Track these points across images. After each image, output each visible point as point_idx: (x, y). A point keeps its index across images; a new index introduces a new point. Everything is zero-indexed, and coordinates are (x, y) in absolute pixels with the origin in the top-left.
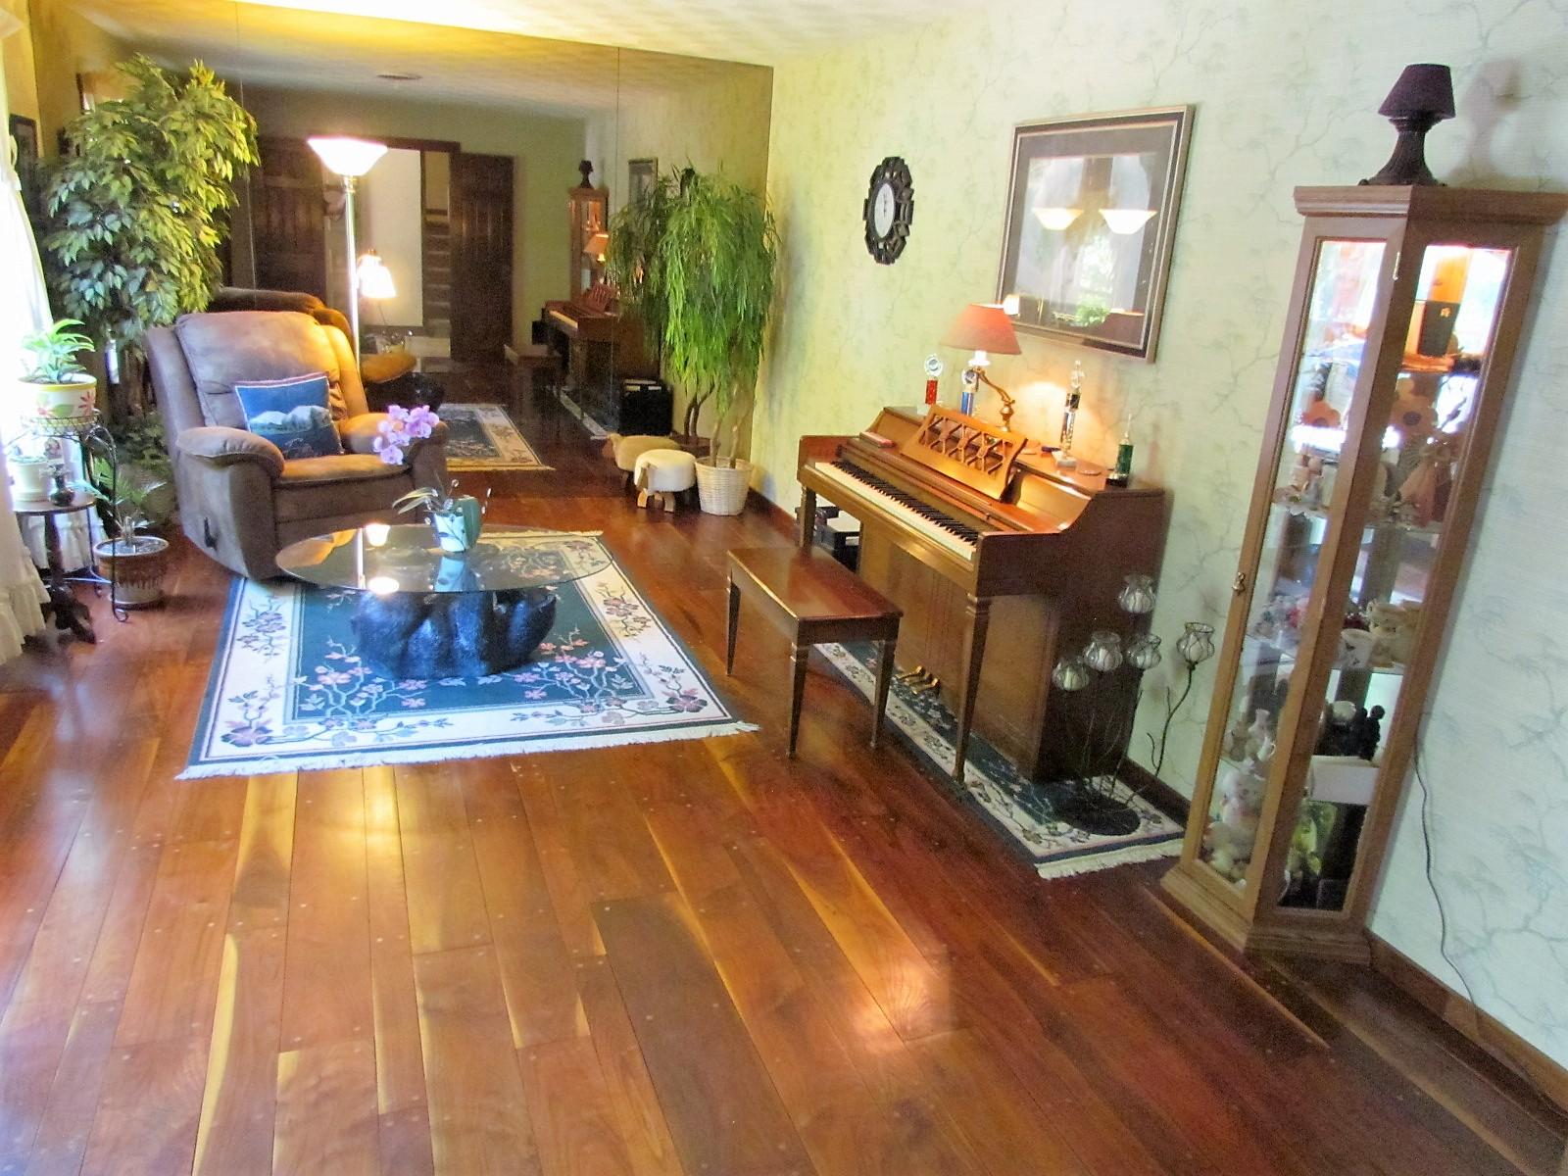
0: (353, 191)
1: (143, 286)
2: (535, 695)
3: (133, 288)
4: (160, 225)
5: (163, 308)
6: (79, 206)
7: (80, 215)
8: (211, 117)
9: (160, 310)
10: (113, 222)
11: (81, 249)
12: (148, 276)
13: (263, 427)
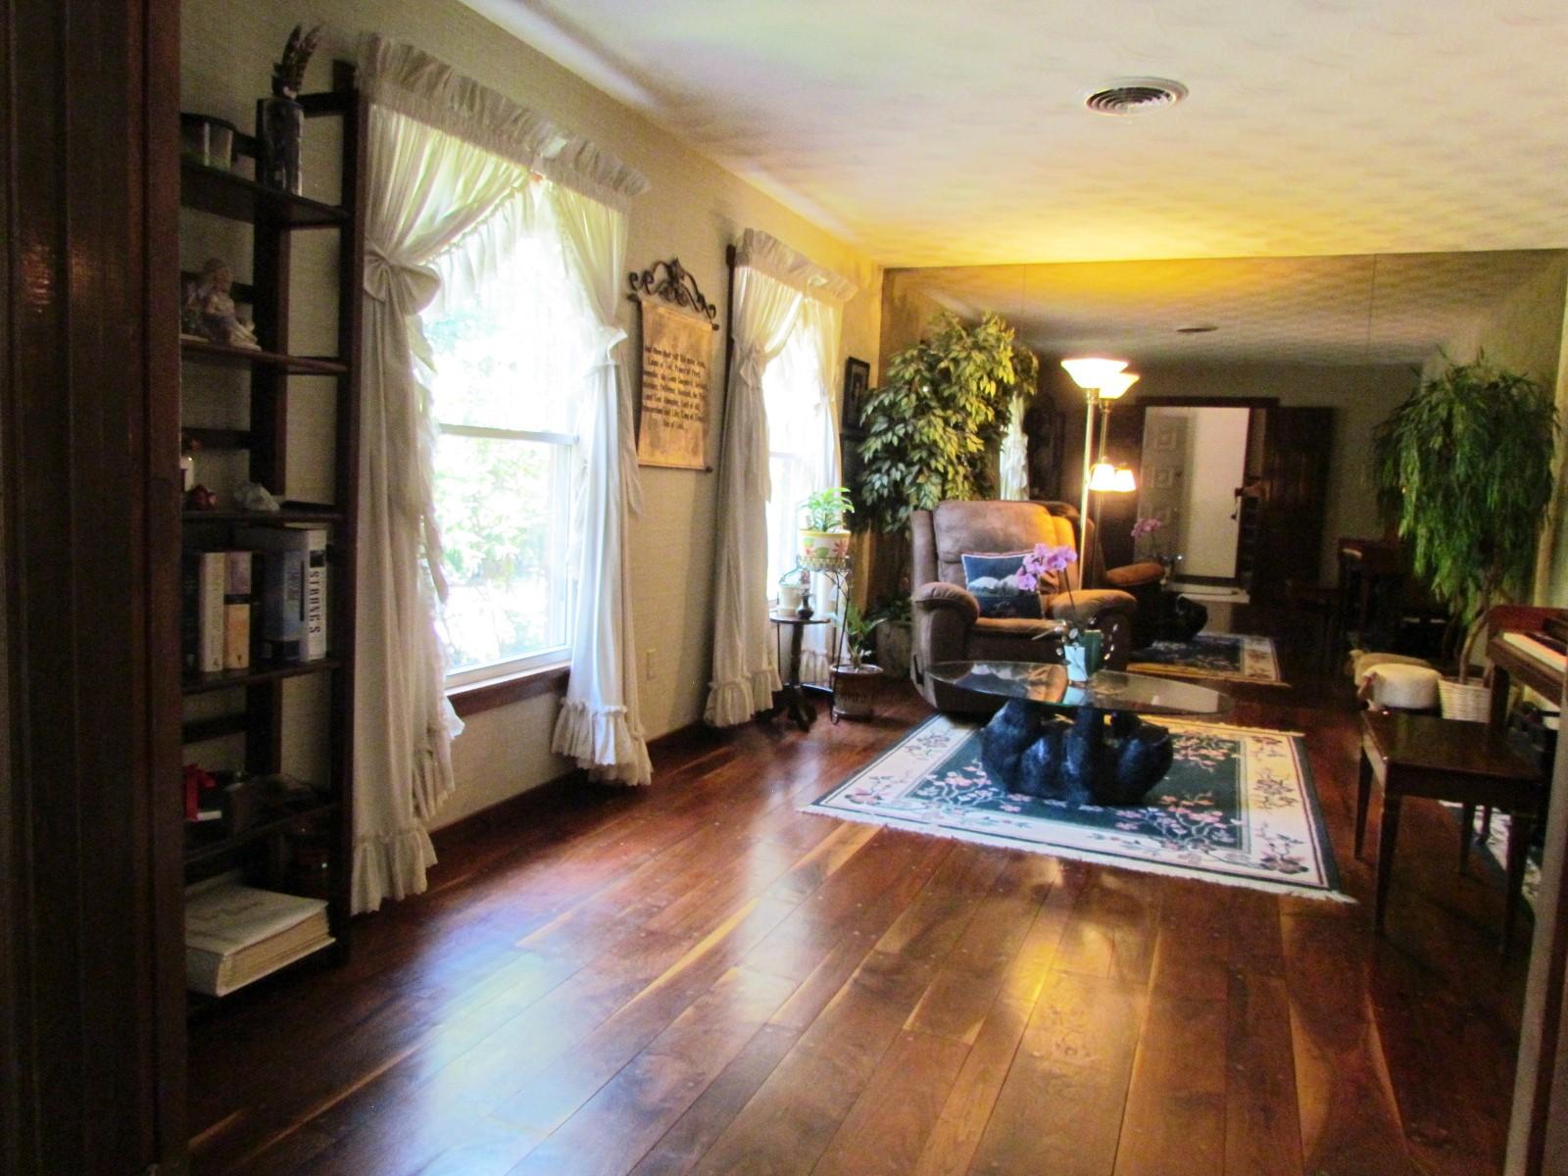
0: (1093, 402)
1: (916, 477)
2: (1127, 826)
3: (908, 480)
4: (932, 430)
5: (928, 497)
6: (881, 419)
7: (881, 424)
8: (984, 348)
9: (925, 498)
10: (900, 430)
11: (876, 451)
12: (920, 472)
13: (978, 590)
